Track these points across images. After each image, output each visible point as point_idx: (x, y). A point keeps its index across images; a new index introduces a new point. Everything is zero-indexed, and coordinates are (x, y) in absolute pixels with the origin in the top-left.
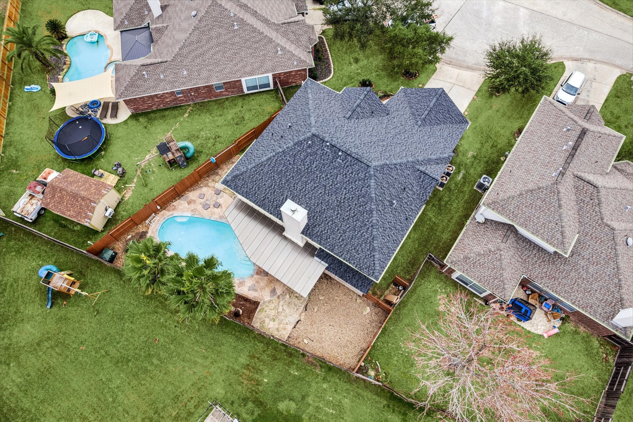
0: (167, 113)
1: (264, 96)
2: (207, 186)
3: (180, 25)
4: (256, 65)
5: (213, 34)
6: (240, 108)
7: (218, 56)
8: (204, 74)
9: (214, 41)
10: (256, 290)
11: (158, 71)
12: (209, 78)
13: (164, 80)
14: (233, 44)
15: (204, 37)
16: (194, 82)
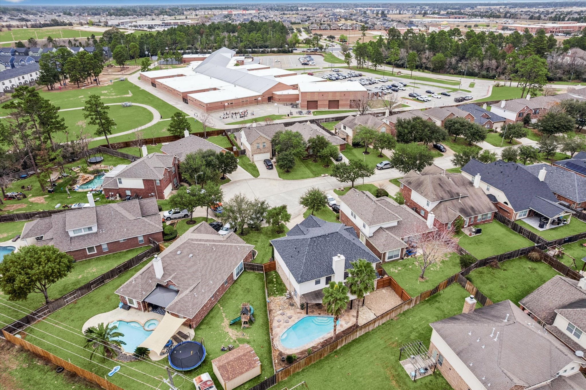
0: (211, 315)
1: (243, 276)
2: (274, 317)
3: (186, 267)
4: (235, 259)
5: (208, 257)
6: (241, 287)
7: (218, 266)
8: (219, 277)
9: (211, 261)
10: (349, 322)
11: (199, 289)
12: (222, 277)
13: (205, 292)
14: (219, 257)
15: (206, 261)
16: (218, 284)
